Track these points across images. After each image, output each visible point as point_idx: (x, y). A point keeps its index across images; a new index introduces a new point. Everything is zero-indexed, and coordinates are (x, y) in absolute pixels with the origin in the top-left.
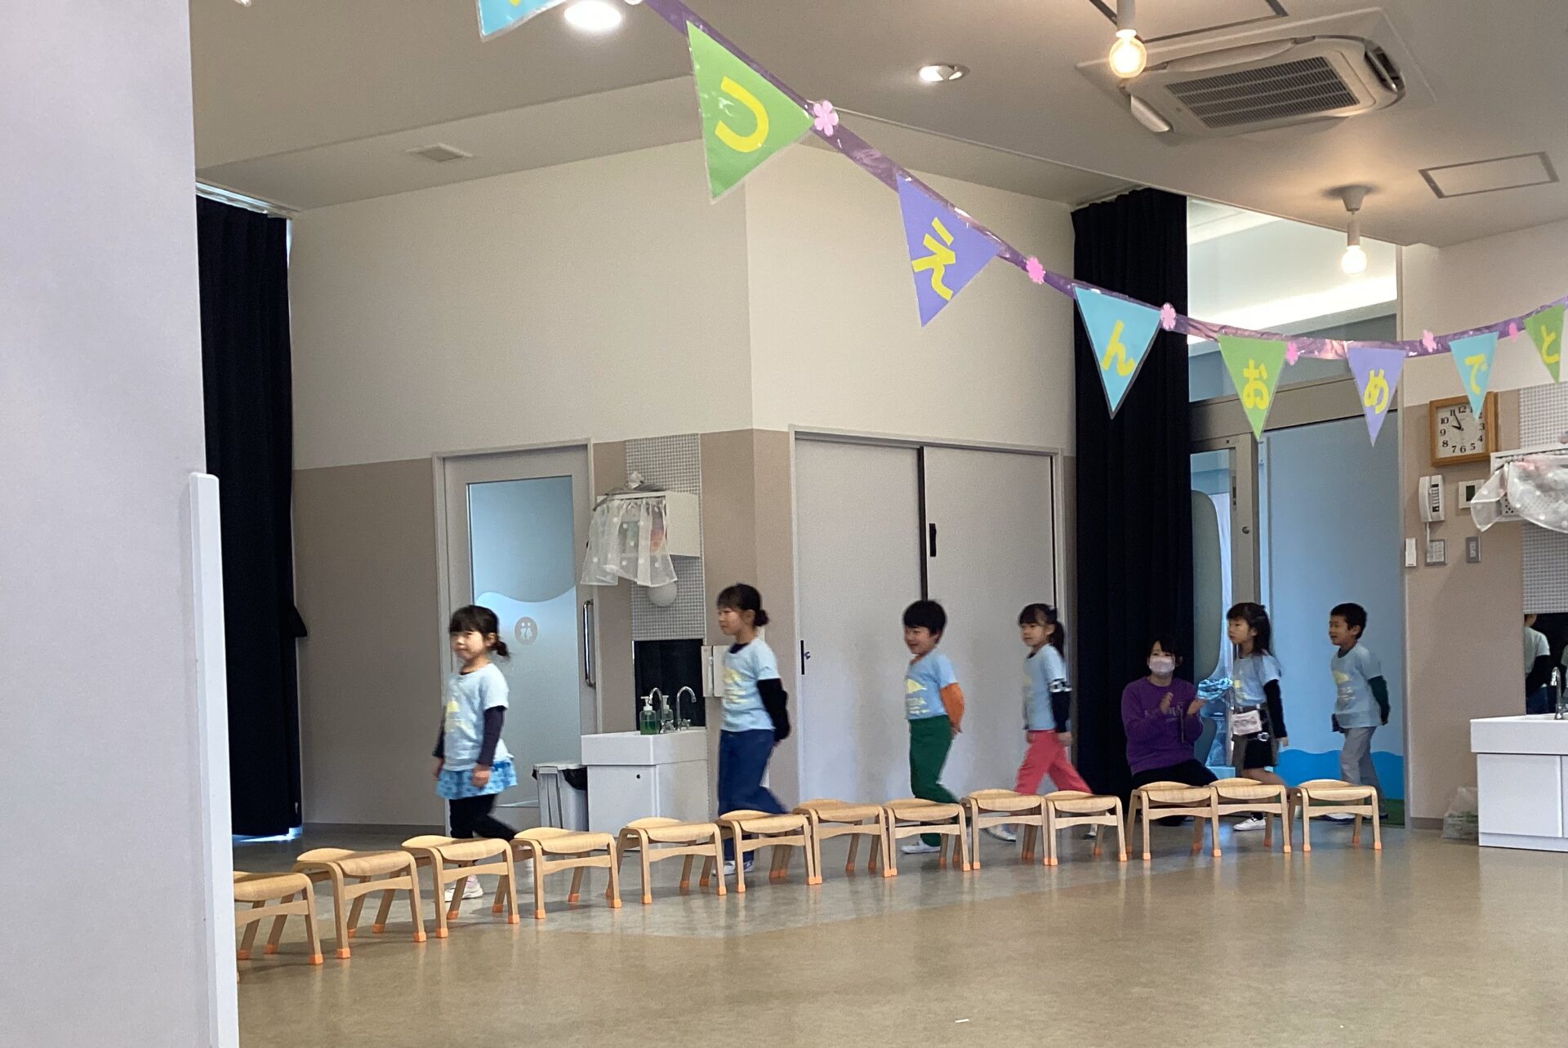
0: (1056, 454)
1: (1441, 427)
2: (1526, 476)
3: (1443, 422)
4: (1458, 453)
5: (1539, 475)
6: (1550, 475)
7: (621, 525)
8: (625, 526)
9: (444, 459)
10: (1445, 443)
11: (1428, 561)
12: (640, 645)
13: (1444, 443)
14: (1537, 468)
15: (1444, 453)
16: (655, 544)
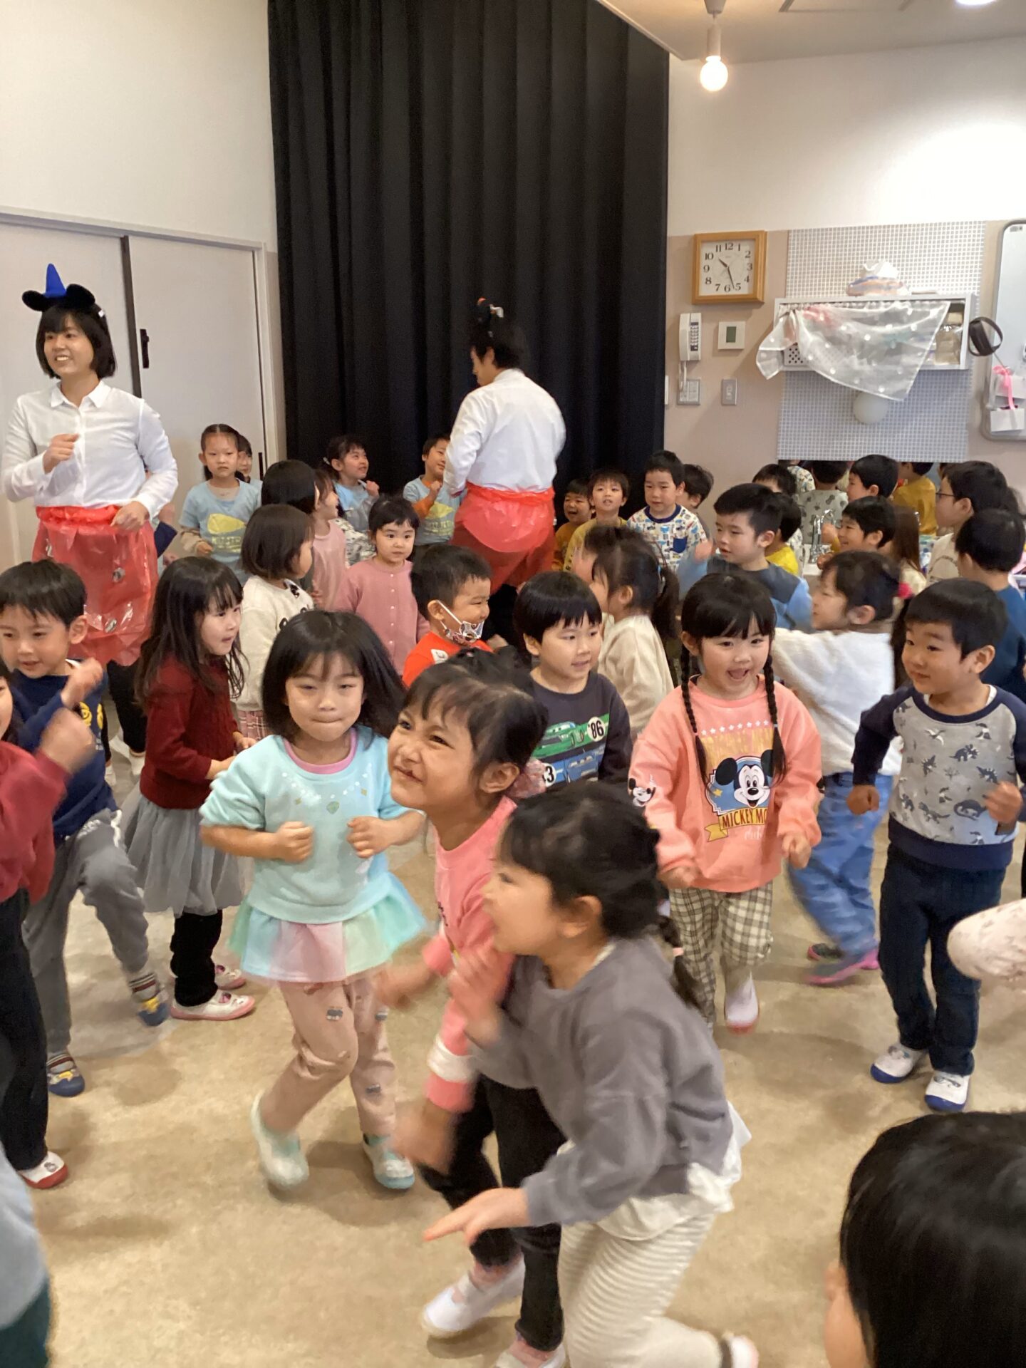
0: (259, 249)
1: (704, 262)
2: (814, 326)
3: (707, 257)
4: (722, 292)
5: (830, 327)
6: (843, 328)
10: (709, 281)
11: (681, 400)
13: (707, 280)
14: (827, 319)
15: (706, 291)
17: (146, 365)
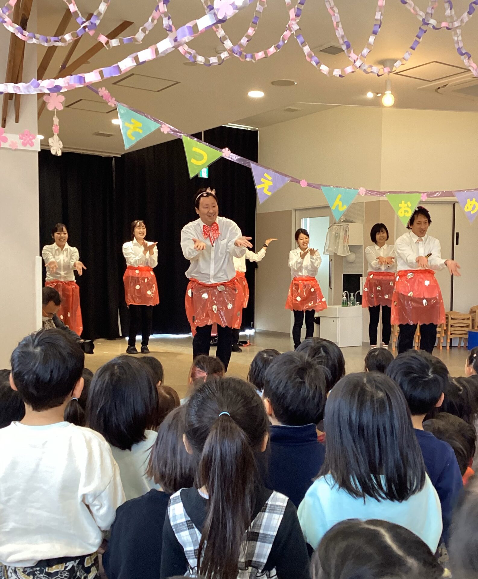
7: (335, 234)
8: (337, 235)
9: (296, 210)
12: (344, 275)
16: (344, 241)
17: (457, 244)
